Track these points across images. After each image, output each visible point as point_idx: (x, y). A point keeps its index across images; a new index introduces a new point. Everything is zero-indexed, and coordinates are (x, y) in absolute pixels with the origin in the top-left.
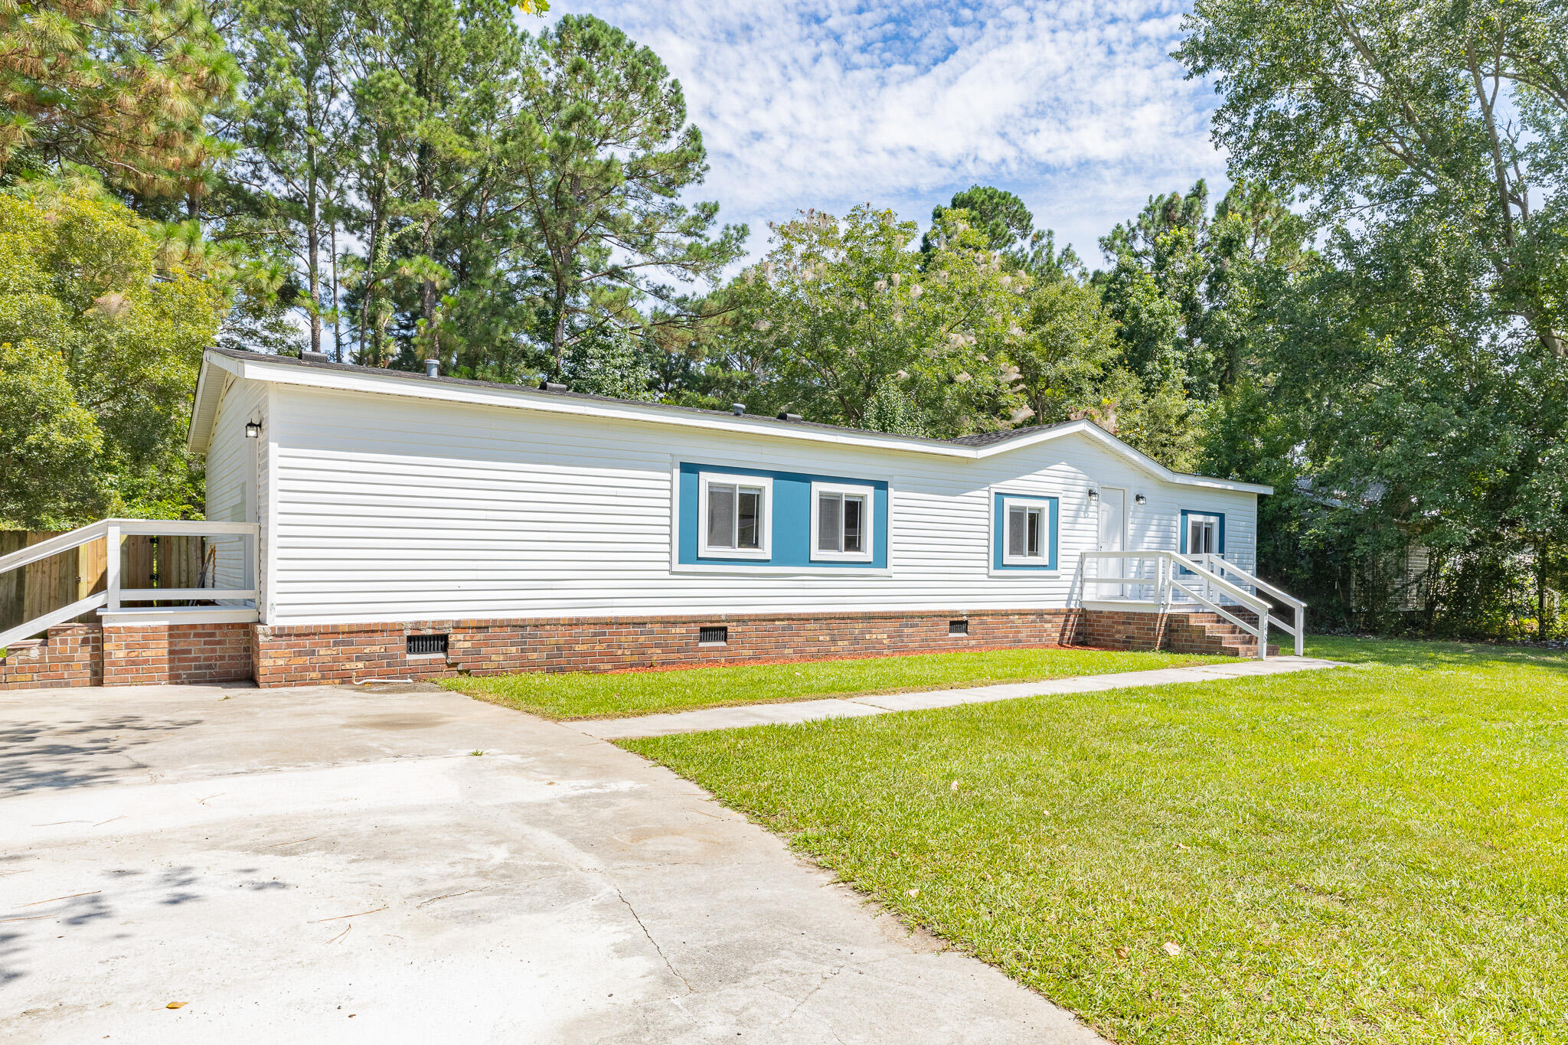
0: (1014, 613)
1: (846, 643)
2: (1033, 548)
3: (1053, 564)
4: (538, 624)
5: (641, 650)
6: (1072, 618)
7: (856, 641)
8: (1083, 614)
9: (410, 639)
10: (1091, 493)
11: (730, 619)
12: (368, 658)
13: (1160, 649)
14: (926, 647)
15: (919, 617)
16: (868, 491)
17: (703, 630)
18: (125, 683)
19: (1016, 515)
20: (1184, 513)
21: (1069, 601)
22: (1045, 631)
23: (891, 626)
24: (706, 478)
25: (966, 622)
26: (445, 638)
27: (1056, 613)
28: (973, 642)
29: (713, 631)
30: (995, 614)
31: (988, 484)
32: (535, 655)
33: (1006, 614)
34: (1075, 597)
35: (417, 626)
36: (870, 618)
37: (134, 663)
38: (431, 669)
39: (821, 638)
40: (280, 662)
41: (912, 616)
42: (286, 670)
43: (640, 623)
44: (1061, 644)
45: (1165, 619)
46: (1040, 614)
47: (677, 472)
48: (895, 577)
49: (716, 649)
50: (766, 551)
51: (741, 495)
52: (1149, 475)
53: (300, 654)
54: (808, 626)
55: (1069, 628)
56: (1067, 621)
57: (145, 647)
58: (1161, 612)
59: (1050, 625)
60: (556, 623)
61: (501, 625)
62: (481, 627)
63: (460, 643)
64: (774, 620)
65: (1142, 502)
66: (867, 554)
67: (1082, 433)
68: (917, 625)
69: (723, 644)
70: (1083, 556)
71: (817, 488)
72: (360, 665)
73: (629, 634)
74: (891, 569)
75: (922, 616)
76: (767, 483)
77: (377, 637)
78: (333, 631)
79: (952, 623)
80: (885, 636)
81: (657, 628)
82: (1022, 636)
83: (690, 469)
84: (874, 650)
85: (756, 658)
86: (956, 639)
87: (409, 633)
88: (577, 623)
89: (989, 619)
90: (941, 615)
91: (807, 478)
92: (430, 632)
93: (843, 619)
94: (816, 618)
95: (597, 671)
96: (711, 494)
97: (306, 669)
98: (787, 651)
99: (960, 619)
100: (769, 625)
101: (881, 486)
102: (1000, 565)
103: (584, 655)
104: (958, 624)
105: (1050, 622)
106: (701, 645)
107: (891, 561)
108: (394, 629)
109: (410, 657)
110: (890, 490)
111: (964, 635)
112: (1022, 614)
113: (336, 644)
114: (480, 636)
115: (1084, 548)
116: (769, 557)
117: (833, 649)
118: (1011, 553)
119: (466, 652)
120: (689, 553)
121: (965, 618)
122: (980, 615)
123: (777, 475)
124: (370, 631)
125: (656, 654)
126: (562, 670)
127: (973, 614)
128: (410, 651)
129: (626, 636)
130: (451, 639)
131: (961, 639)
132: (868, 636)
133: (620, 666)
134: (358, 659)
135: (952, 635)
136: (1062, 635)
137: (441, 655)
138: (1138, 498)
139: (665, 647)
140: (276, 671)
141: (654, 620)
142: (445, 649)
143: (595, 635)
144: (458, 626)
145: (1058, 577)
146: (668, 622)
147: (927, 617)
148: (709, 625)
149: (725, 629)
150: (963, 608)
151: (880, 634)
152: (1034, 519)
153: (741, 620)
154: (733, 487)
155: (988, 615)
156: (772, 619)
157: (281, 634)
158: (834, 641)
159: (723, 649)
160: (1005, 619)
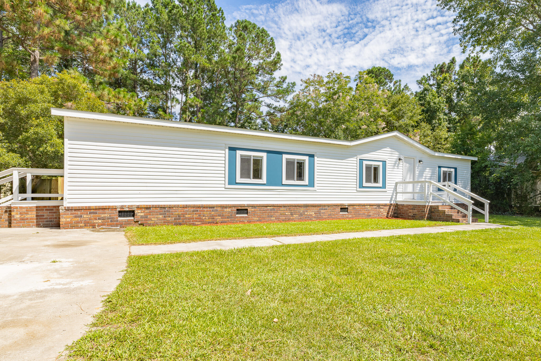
0: (367, 205)
1: (297, 215)
2: (376, 180)
3: (384, 186)
4: (170, 207)
5: (212, 217)
6: (392, 207)
7: (301, 215)
8: (397, 206)
9: (120, 212)
10: (400, 159)
11: (249, 206)
12: (103, 219)
13: (427, 219)
14: (330, 217)
15: (327, 206)
16: (306, 158)
17: (237, 210)
18: (19, 227)
19: (368, 168)
20: (440, 167)
21: (391, 200)
22: (381, 212)
23: (315, 209)
24: (239, 153)
26: (133, 212)
27: (385, 205)
28: (350, 216)
29: (242, 210)
30: (359, 205)
31: (356, 156)
32: (169, 219)
33: (364, 205)
34: (393, 199)
35: (122, 207)
36: (307, 206)
37: (23, 219)
38: (128, 223)
39: (287, 214)
40: (68, 220)
41: (324, 206)
42: (71, 223)
43: (212, 207)
44: (387, 217)
45: (429, 208)
46: (379, 205)
47: (227, 150)
48: (318, 191)
49: (243, 217)
50: (264, 180)
51: (253, 159)
52: (424, 153)
53: (76, 217)
54: (281, 209)
55: (391, 211)
56: (390, 208)
57: (27, 214)
58: (427, 204)
59: (383, 210)
60: (178, 206)
61: (156, 207)
62: (148, 208)
63: (139, 213)
64: (267, 207)
65: (421, 163)
66: (306, 182)
67: (395, 136)
68: (327, 209)
69: (246, 215)
70: (396, 184)
71: (285, 157)
72: (100, 221)
73: (207, 211)
74: (316, 187)
75: (329, 206)
76: (264, 155)
77: (107, 211)
78: (89, 209)
79: (341, 209)
80: (313, 213)
81: (219, 209)
82: (371, 214)
83: (233, 149)
84: (309, 218)
85: (260, 221)
86: (343, 215)
87: (119, 210)
88: (186, 207)
89: (357, 207)
90: (337, 205)
91: (281, 153)
92: (127, 209)
93: (296, 206)
94: (285, 206)
95: (194, 224)
96: (241, 159)
97: (78, 222)
98: (272, 218)
99: (345, 207)
100: (265, 208)
101: (312, 156)
102: (361, 186)
103: (190, 219)
104: (344, 209)
105: (383, 208)
106: (237, 215)
107: (316, 185)
108: (114, 208)
109: (120, 219)
110: (315, 158)
111: (347, 213)
112: (370, 205)
113: (90, 213)
114: (147, 211)
115: (397, 180)
116: (265, 183)
117: (291, 218)
118: (366, 182)
119: (142, 217)
120: (232, 181)
121: (347, 207)
122: (353, 206)
123: (268, 152)
124: (104, 209)
125: (219, 219)
126: (180, 224)
127: (350, 205)
128: (120, 216)
129: (206, 212)
130: (136, 212)
131: (345, 215)
132: (306, 213)
133: (204, 223)
134: (99, 219)
135: (341, 213)
136: (388, 213)
137: (132, 218)
138: (420, 161)
139: (222, 216)
140: (67, 223)
141: (218, 206)
142: (133, 216)
143: (193, 211)
144: (138, 207)
145: (386, 191)
146: (223, 207)
147: (331, 206)
148: (240, 208)
149: (247, 210)
150: (346, 202)
151: (312, 212)
152: (376, 169)
153: (253, 206)
154: (250, 156)
155: (356, 206)
156: (266, 206)
157: (68, 209)
158: (292, 215)
159: (246, 217)
160: (364, 207)
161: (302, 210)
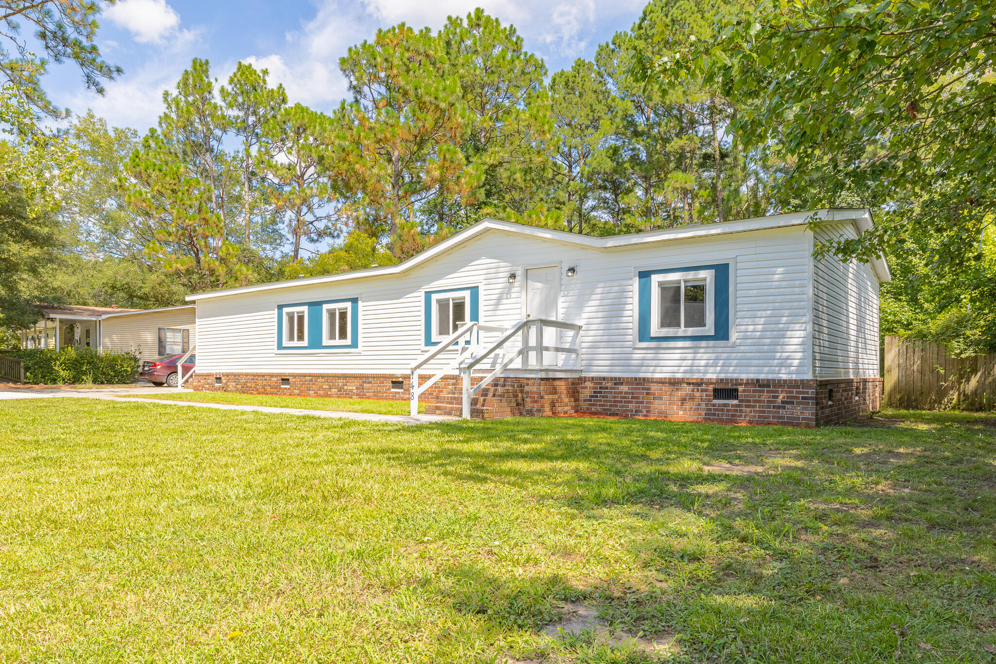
1: (336, 390)
4: (238, 375)
5: (264, 387)
7: (342, 389)
9: (215, 378)
10: (513, 276)
11: (290, 375)
14: (377, 396)
15: (372, 377)
16: (349, 305)
17: (282, 380)
19: (443, 305)
20: (645, 275)
23: (357, 382)
24: (285, 311)
25: (402, 382)
26: (221, 378)
28: (407, 396)
29: (286, 380)
31: (419, 287)
32: (238, 387)
35: (216, 374)
36: (346, 377)
38: (221, 389)
39: (325, 387)
40: (196, 384)
41: (368, 377)
43: (263, 376)
47: (276, 310)
48: (363, 353)
49: (286, 389)
50: (305, 342)
51: (297, 316)
53: (198, 381)
54: (319, 380)
60: (242, 375)
61: (231, 375)
62: (227, 375)
63: (224, 380)
66: (348, 341)
67: (487, 230)
68: (371, 383)
69: (289, 386)
71: (325, 307)
72: (208, 386)
73: (260, 380)
74: (360, 348)
75: (374, 377)
76: (305, 309)
77: (210, 377)
79: (392, 382)
80: (355, 388)
81: (268, 378)
83: (281, 307)
84: (349, 395)
85: (299, 395)
86: (396, 393)
88: (247, 375)
90: (385, 377)
91: (320, 303)
92: (218, 376)
93: (334, 377)
94: (323, 376)
95: (251, 393)
96: (287, 317)
98: (312, 392)
99: (397, 380)
100: (304, 379)
101: (354, 301)
102: (429, 342)
103: (250, 387)
104: (396, 383)
106: (282, 386)
107: (360, 344)
108: (213, 375)
109: (216, 385)
110: (360, 302)
111: (401, 390)
113: (204, 379)
114: (227, 378)
116: (307, 345)
117: (330, 393)
118: (436, 334)
119: (225, 383)
120: (280, 345)
121: (401, 379)
123: (310, 304)
125: (269, 389)
126: (244, 393)
127: (405, 377)
128: (216, 382)
131: (399, 393)
132: (346, 387)
133: (259, 393)
134: (207, 384)
135: (393, 390)
137: (221, 384)
138: (572, 271)
139: (271, 386)
140: (195, 387)
141: (267, 375)
142: (221, 382)
143: (252, 380)
144: (223, 374)
146: (272, 375)
147: (377, 377)
148: (283, 377)
149: (288, 380)
150: (399, 372)
151: (352, 387)
153: (294, 376)
154: (295, 313)
156: (304, 375)
158: (330, 388)
159: (289, 389)
161: (341, 382)
